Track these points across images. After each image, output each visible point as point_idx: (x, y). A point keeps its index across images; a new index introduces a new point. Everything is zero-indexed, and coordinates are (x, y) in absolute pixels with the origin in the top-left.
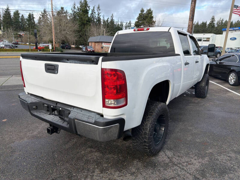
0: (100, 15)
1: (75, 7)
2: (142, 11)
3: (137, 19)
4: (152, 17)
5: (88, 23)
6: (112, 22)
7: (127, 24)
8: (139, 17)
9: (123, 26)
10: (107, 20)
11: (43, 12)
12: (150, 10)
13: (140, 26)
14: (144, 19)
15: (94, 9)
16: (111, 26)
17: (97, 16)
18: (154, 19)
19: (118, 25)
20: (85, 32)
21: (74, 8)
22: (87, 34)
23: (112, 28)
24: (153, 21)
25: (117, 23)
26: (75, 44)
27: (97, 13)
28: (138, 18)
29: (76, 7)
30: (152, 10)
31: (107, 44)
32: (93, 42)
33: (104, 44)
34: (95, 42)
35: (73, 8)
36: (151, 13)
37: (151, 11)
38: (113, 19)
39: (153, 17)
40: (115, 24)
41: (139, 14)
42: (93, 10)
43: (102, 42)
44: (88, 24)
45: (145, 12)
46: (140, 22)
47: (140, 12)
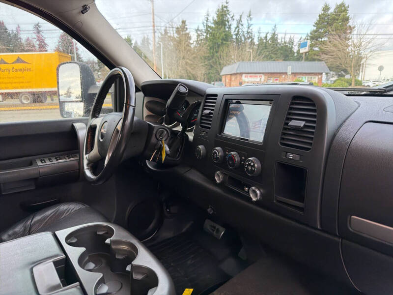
0: (251, 28)
1: (208, 19)
2: (326, 8)
3: (314, 26)
4: (347, 19)
5: (224, 42)
6: (274, 38)
7: (302, 39)
8: (319, 21)
9: (293, 45)
10: (266, 37)
11: (163, 33)
12: (342, 5)
13: (319, 38)
14: (330, 24)
15: (240, 20)
16: (272, 46)
17: (245, 30)
18: (351, 23)
19: (285, 43)
20: (219, 59)
21: (207, 21)
22: (221, 62)
23: (273, 48)
24: (350, 26)
25: (283, 40)
26: (206, 81)
27: (245, 26)
28: (316, 24)
29: (210, 18)
30: (346, 6)
31: (250, 77)
32: (228, 74)
33: (245, 77)
34: (231, 75)
35: (205, 22)
36: (346, 10)
37: (344, 6)
38: (276, 33)
39: (348, 17)
40: (279, 41)
41: (320, 16)
42: (239, 22)
43: (241, 74)
44: (224, 44)
45: (331, 11)
46: (320, 30)
47: (321, 12)
